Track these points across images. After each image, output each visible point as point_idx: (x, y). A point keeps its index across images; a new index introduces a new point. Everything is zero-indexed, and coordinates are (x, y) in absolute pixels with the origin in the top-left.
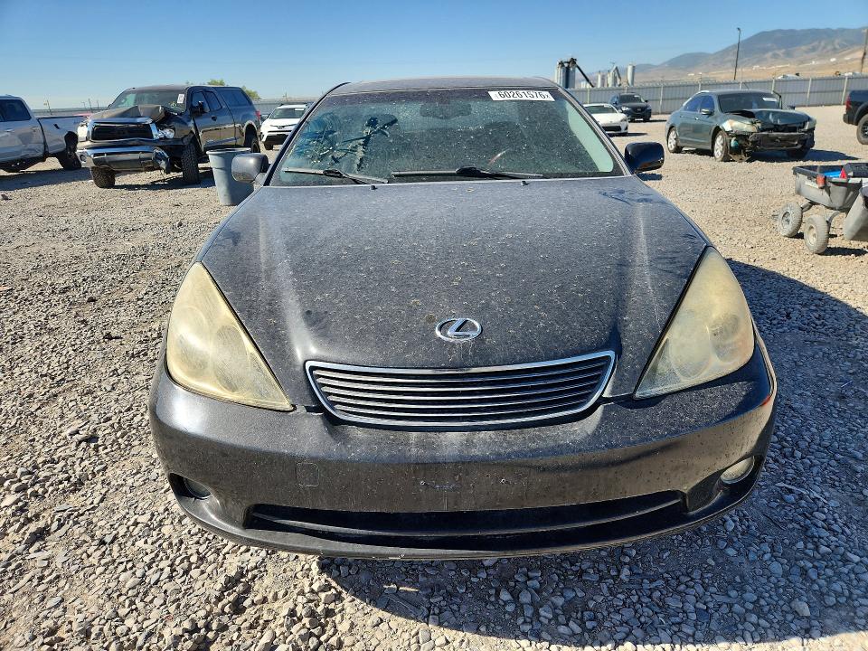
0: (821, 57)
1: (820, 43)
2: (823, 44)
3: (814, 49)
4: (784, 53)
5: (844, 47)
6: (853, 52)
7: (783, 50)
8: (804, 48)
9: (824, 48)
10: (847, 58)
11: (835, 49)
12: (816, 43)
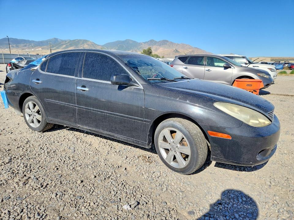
0: (29, 48)
1: (27, 44)
2: (28, 44)
3: (25, 46)
4: (15, 46)
5: (35, 46)
6: (38, 48)
7: (15, 45)
8: (22, 45)
9: (29, 46)
10: (37, 50)
11: (32, 47)
12: (26, 44)
